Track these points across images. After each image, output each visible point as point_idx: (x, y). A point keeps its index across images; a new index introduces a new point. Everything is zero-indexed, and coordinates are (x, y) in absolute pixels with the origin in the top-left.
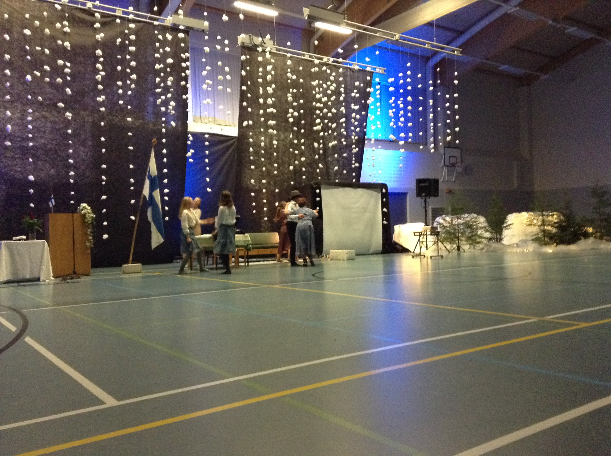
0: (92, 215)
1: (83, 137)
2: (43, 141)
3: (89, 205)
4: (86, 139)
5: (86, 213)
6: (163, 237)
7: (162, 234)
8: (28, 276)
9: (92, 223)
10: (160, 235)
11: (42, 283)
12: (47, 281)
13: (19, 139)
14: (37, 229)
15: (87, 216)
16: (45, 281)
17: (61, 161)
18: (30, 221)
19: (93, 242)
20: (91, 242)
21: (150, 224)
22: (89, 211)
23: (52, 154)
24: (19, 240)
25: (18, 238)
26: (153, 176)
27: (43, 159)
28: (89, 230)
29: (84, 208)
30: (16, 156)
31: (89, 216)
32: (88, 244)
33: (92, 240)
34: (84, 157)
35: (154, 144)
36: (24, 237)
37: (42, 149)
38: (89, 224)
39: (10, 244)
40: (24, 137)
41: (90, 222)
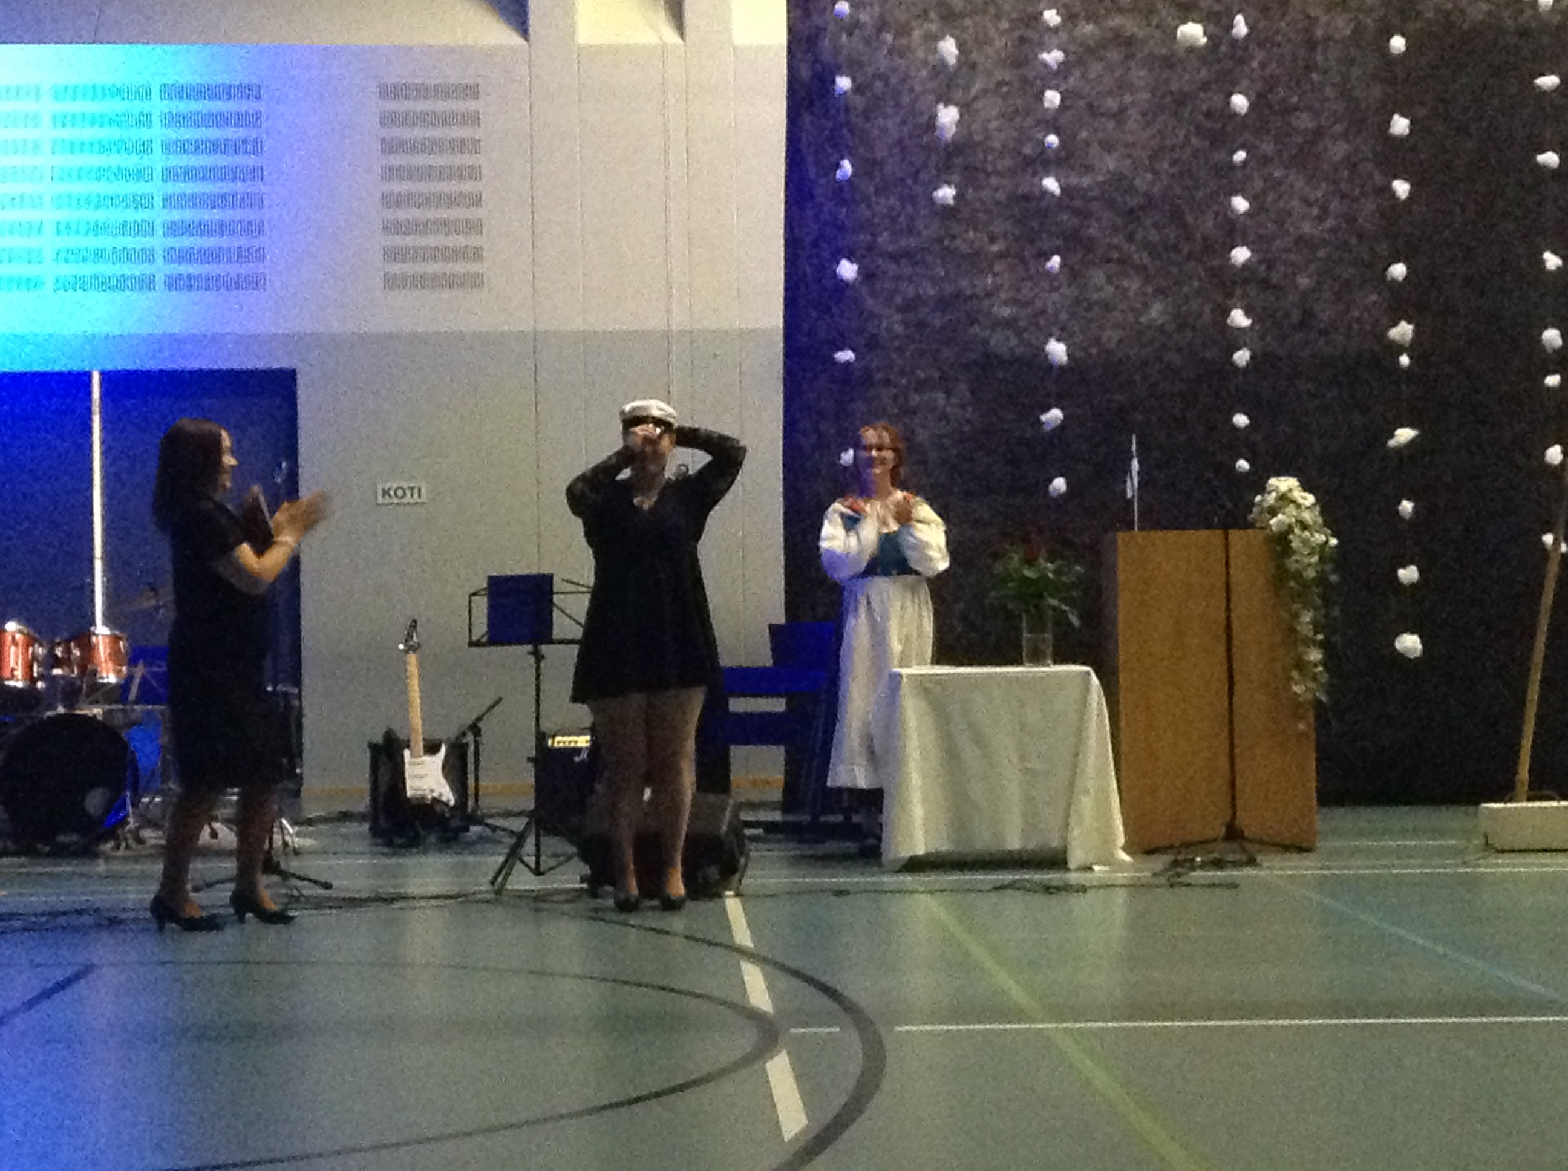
0: (1320, 538)
1: (1305, 121)
2: (1111, 163)
3: (1306, 487)
4: (1318, 134)
5: (1290, 529)
8: (1014, 842)
9: (1321, 580)
11: (1074, 877)
12: (1098, 868)
14: (1054, 608)
15: (1295, 542)
16: (1090, 869)
17: (1200, 258)
18: (1028, 573)
19: (1324, 678)
20: (1315, 679)
22: (1307, 516)
23: (1156, 227)
27: (1112, 254)
28: (1307, 617)
29: (1285, 499)
31: (1305, 542)
33: (1320, 669)
37: (1111, 204)
38: (1306, 585)
40: (1027, 150)
41: (1311, 574)
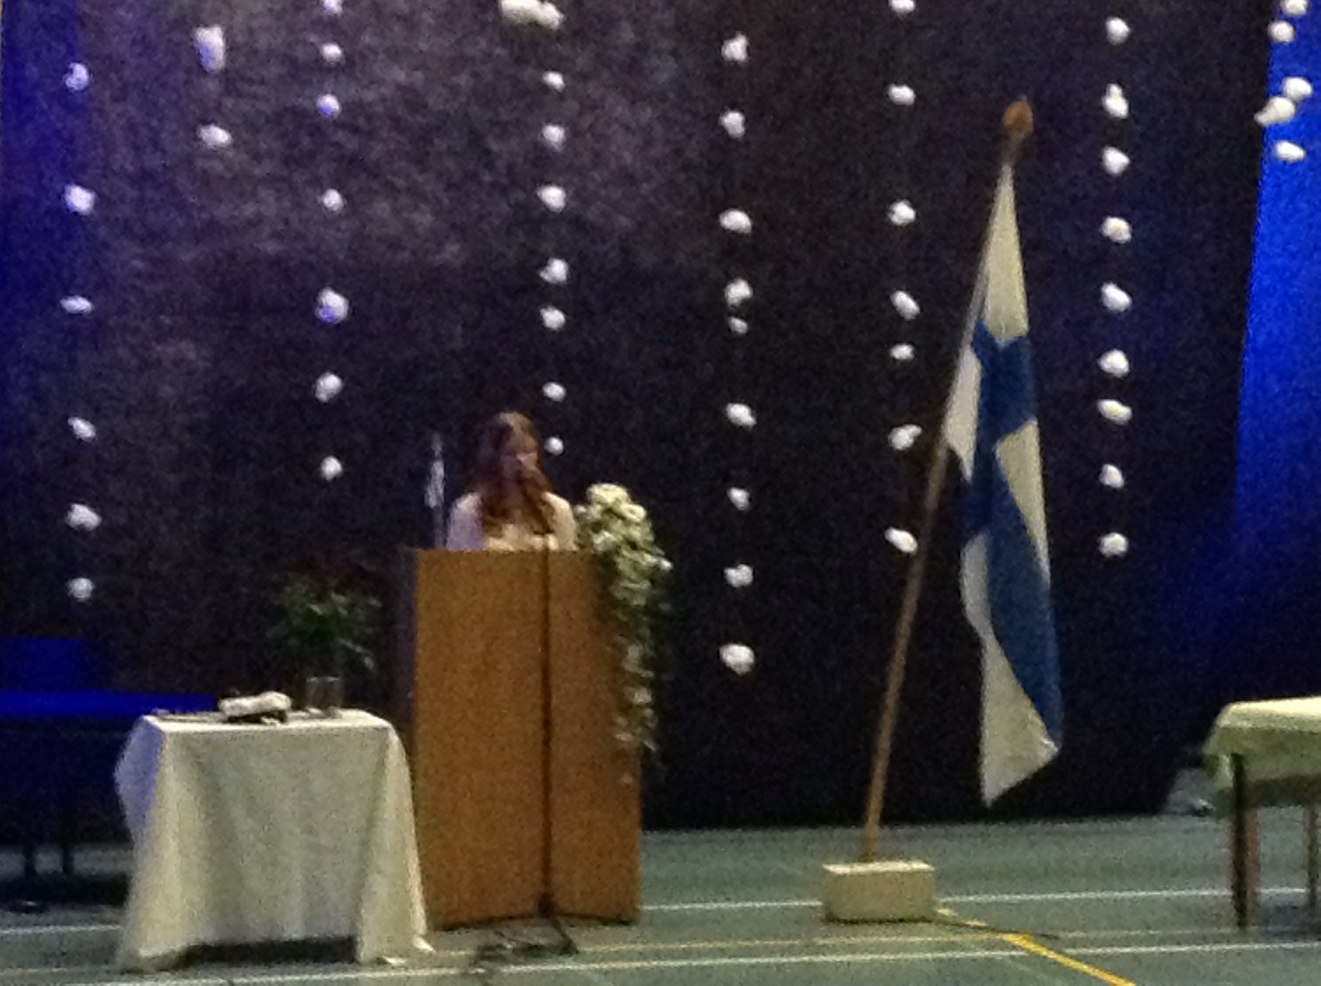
0: (650, 559)
1: (627, 34)
2: (400, 75)
3: (636, 497)
4: (642, 48)
5: (617, 550)
6: (1050, 727)
7: (1042, 713)
8: (294, 931)
9: (650, 609)
10: (1032, 716)
12: (392, 961)
13: (274, 70)
14: (349, 652)
15: (622, 565)
16: (384, 962)
17: (504, 191)
18: (316, 608)
19: (652, 725)
20: (642, 723)
21: (976, 644)
22: (637, 534)
23: (451, 152)
24: (253, 718)
25: (248, 703)
26: (1002, 340)
27: (400, 183)
28: (634, 652)
29: (610, 511)
30: (258, 172)
31: (635, 565)
32: (624, 737)
33: (648, 712)
34: (628, 159)
35: (1018, 137)
36: (278, 700)
37: (396, 123)
38: (634, 615)
39: (208, 739)
40: (300, 53)
41: (639, 601)
